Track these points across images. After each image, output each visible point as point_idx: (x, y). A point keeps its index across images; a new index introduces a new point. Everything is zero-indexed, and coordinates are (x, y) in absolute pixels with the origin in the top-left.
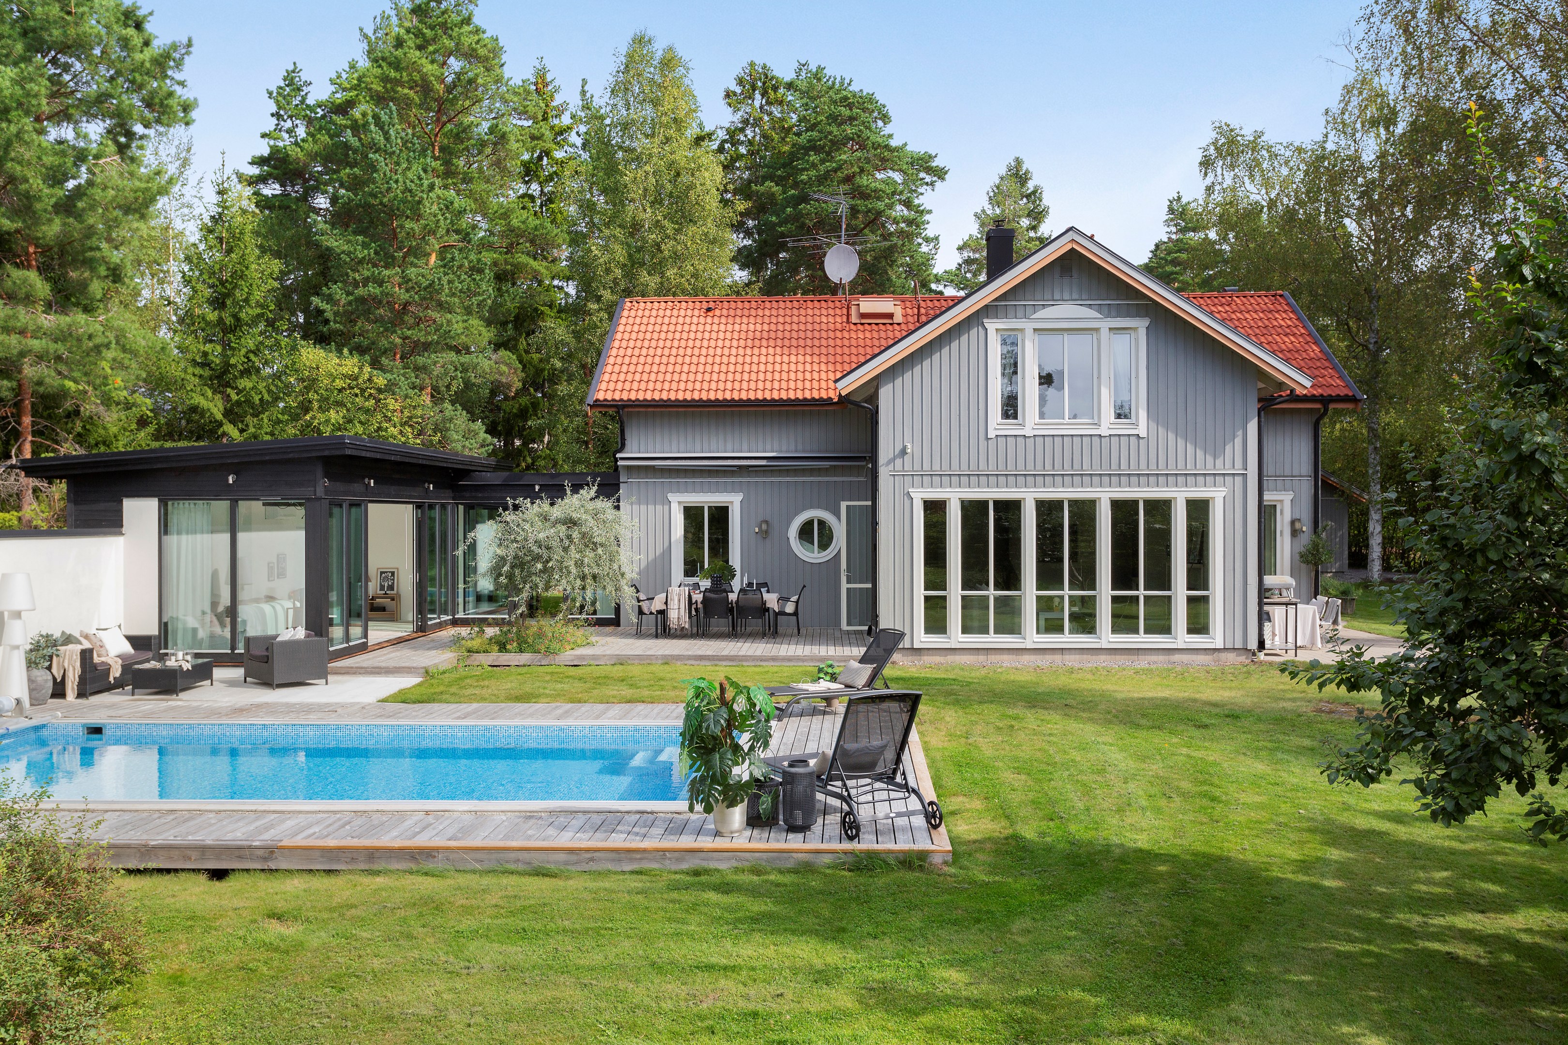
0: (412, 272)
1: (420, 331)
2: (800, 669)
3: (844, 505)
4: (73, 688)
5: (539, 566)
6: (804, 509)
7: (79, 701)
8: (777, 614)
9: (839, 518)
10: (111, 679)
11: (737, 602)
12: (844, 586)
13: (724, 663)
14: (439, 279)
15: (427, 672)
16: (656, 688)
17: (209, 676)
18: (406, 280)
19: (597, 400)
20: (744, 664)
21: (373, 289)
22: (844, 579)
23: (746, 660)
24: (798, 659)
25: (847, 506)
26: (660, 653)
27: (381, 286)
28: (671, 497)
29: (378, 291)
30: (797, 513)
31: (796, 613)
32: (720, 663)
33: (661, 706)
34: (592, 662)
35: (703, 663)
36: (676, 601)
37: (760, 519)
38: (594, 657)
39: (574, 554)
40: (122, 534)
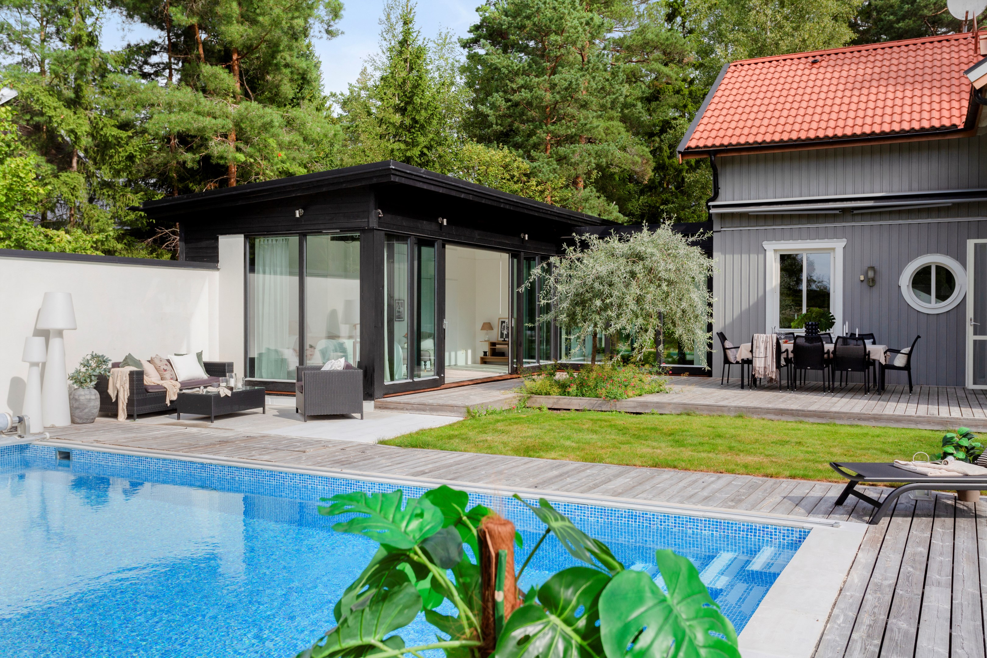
0: (556, 78)
1: (562, 125)
2: (912, 434)
3: (971, 244)
4: (124, 410)
5: (598, 303)
6: (919, 254)
7: (128, 421)
8: (884, 368)
9: (964, 264)
10: (168, 402)
11: (834, 352)
12: (971, 337)
13: (811, 420)
14: (577, 80)
15: (468, 412)
16: (706, 447)
17: (261, 403)
18: (553, 86)
19: (689, 148)
20: (837, 422)
21: (525, 94)
22: (970, 330)
23: (840, 418)
24: (909, 420)
25: (976, 244)
26: (734, 404)
27: (531, 91)
28: (767, 245)
29: (529, 95)
30: (910, 259)
31: (907, 367)
32: (807, 419)
33: (697, 475)
34: (655, 411)
35: (784, 418)
36: (762, 349)
37: (867, 264)
38: (659, 405)
39: (635, 290)
40: (216, 268)
